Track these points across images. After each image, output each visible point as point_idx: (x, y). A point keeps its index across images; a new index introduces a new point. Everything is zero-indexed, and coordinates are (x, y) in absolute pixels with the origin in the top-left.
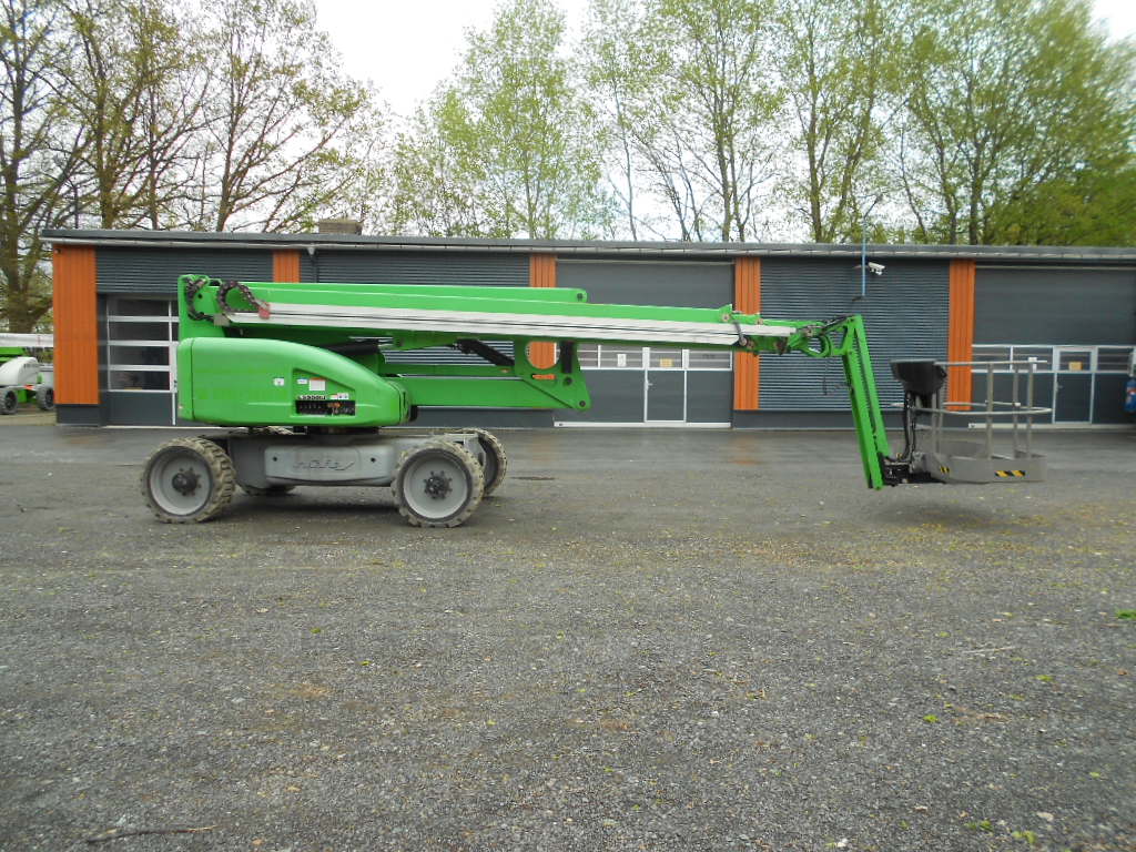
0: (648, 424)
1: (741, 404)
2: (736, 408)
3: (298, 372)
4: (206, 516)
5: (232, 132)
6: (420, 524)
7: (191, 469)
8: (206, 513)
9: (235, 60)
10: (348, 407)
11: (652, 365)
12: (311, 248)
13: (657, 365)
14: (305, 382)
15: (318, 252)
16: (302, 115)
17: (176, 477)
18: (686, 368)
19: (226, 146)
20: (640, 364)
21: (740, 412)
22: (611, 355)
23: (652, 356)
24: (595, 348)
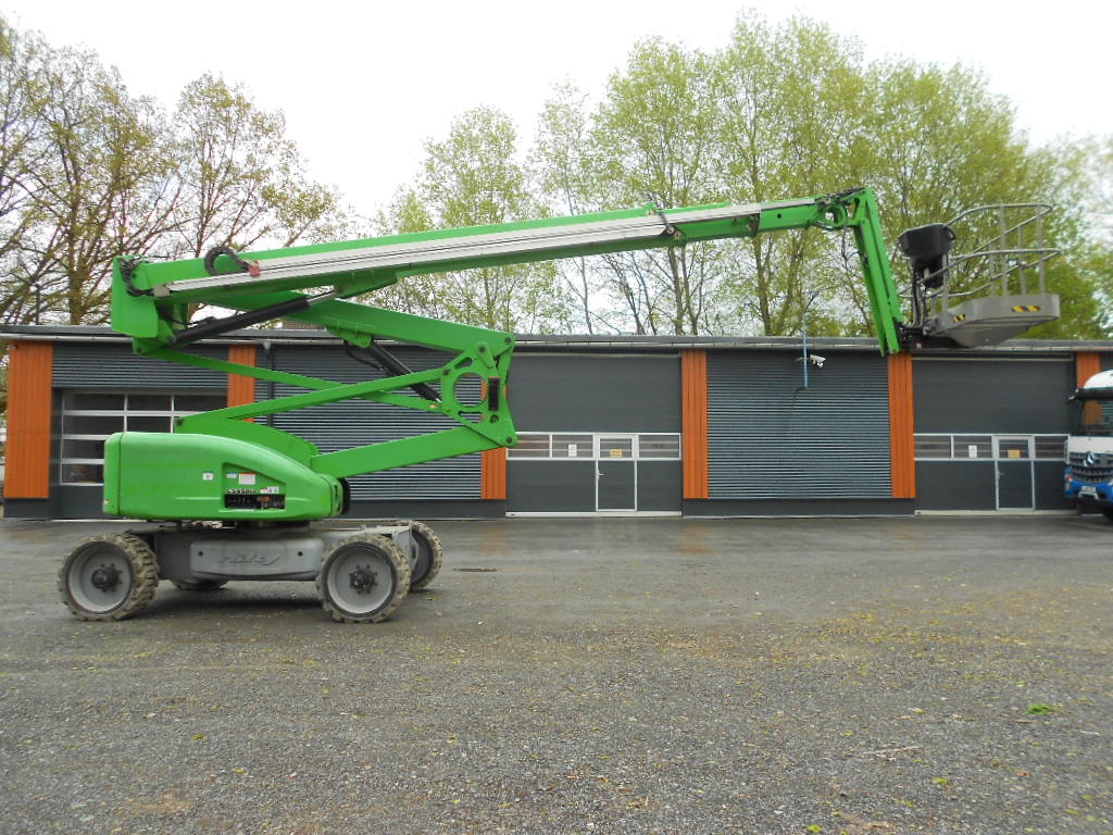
0: (600, 513)
1: (690, 492)
2: (685, 497)
3: (228, 466)
4: (124, 614)
5: (201, 234)
6: (344, 619)
7: (113, 565)
8: (125, 610)
9: (205, 166)
10: (278, 500)
11: (602, 454)
12: (267, 344)
13: (608, 455)
14: (235, 476)
15: (275, 347)
16: (270, 217)
17: (96, 573)
18: (635, 457)
19: (195, 247)
20: (591, 454)
21: (687, 500)
22: (561, 446)
23: (602, 446)
24: (547, 438)
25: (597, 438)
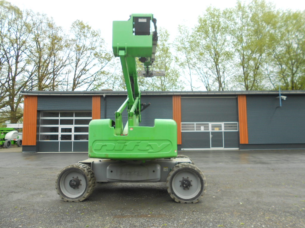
0: (212, 149)
1: (242, 142)
2: (241, 143)
4: (84, 199)
5: (76, 66)
8: (84, 197)
9: (78, 46)
11: (212, 129)
12: (104, 95)
13: (214, 129)
15: (107, 96)
16: (96, 61)
18: (223, 130)
19: (75, 70)
20: (208, 129)
21: (242, 144)
22: (199, 127)
23: (212, 127)
24: (194, 124)
25: (210, 124)
